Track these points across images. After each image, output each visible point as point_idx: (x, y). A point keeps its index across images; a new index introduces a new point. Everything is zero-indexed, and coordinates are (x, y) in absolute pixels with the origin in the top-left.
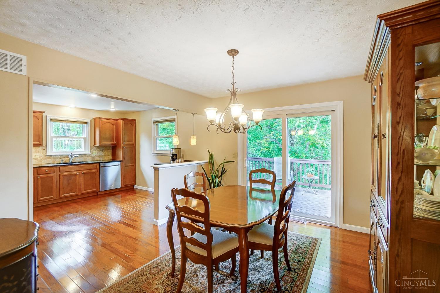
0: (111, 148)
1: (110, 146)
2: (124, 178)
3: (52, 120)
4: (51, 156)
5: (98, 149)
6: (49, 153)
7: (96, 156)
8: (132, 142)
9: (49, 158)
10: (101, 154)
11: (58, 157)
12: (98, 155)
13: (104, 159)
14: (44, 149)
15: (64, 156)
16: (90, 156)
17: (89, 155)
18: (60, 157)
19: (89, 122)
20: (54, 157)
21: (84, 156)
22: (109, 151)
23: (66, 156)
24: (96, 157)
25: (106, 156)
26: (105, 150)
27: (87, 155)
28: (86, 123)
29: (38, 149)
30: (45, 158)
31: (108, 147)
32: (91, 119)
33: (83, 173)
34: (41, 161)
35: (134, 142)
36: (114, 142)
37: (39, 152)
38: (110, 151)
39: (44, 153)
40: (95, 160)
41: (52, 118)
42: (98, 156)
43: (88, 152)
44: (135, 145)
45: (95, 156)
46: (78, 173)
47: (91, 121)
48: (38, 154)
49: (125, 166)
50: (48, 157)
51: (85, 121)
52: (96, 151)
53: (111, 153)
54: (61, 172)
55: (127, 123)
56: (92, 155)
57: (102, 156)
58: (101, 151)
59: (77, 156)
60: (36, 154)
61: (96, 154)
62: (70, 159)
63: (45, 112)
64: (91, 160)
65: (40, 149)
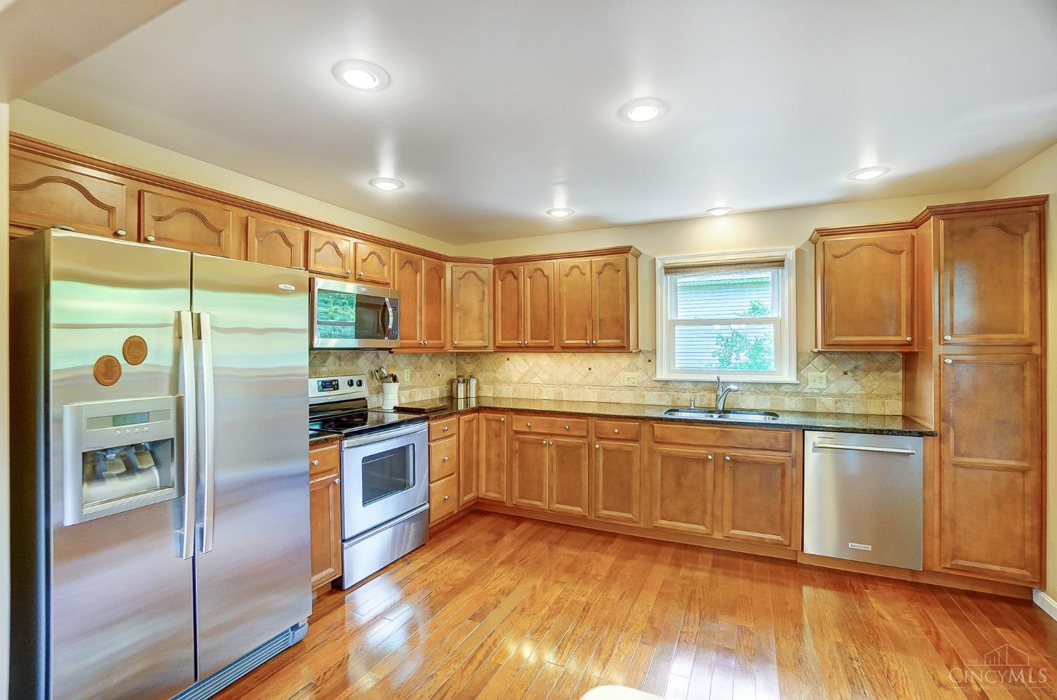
0: (899, 363)
1: (893, 353)
2: (947, 526)
3: (669, 270)
4: (667, 382)
5: (833, 366)
6: (663, 375)
7: (820, 393)
8: (1015, 332)
9: (661, 389)
10: (847, 385)
12: (833, 389)
13: (862, 410)
14: (650, 361)
16: (798, 394)
17: (790, 389)
18: (691, 386)
19: (791, 255)
20: (676, 385)
21: (772, 389)
22: (890, 374)
23: (711, 385)
24: (823, 399)
25: (869, 396)
26: (867, 372)
27: (783, 388)
28: (780, 263)
29: (635, 361)
30: (653, 389)
31: (882, 359)
32: (798, 247)
33: (728, 458)
34: (643, 397)
35: (1027, 333)
36: (898, 334)
37: (637, 369)
38: (895, 379)
39: (650, 374)
40: (819, 409)
41: (672, 262)
42: (834, 396)
43: (788, 376)
44: (1036, 350)
45: (818, 395)
46: (710, 457)
47: (798, 253)
48: (635, 374)
49: (956, 465)
50: (658, 385)
51: (776, 254)
52: (825, 373)
53: (899, 386)
54: (657, 442)
55: (972, 230)
56: (805, 390)
57: (850, 396)
58: (846, 373)
59: (733, 387)
60: (629, 374)
61: (824, 386)
62: (717, 400)
63: (631, 247)
64: (800, 407)
65: (640, 361)
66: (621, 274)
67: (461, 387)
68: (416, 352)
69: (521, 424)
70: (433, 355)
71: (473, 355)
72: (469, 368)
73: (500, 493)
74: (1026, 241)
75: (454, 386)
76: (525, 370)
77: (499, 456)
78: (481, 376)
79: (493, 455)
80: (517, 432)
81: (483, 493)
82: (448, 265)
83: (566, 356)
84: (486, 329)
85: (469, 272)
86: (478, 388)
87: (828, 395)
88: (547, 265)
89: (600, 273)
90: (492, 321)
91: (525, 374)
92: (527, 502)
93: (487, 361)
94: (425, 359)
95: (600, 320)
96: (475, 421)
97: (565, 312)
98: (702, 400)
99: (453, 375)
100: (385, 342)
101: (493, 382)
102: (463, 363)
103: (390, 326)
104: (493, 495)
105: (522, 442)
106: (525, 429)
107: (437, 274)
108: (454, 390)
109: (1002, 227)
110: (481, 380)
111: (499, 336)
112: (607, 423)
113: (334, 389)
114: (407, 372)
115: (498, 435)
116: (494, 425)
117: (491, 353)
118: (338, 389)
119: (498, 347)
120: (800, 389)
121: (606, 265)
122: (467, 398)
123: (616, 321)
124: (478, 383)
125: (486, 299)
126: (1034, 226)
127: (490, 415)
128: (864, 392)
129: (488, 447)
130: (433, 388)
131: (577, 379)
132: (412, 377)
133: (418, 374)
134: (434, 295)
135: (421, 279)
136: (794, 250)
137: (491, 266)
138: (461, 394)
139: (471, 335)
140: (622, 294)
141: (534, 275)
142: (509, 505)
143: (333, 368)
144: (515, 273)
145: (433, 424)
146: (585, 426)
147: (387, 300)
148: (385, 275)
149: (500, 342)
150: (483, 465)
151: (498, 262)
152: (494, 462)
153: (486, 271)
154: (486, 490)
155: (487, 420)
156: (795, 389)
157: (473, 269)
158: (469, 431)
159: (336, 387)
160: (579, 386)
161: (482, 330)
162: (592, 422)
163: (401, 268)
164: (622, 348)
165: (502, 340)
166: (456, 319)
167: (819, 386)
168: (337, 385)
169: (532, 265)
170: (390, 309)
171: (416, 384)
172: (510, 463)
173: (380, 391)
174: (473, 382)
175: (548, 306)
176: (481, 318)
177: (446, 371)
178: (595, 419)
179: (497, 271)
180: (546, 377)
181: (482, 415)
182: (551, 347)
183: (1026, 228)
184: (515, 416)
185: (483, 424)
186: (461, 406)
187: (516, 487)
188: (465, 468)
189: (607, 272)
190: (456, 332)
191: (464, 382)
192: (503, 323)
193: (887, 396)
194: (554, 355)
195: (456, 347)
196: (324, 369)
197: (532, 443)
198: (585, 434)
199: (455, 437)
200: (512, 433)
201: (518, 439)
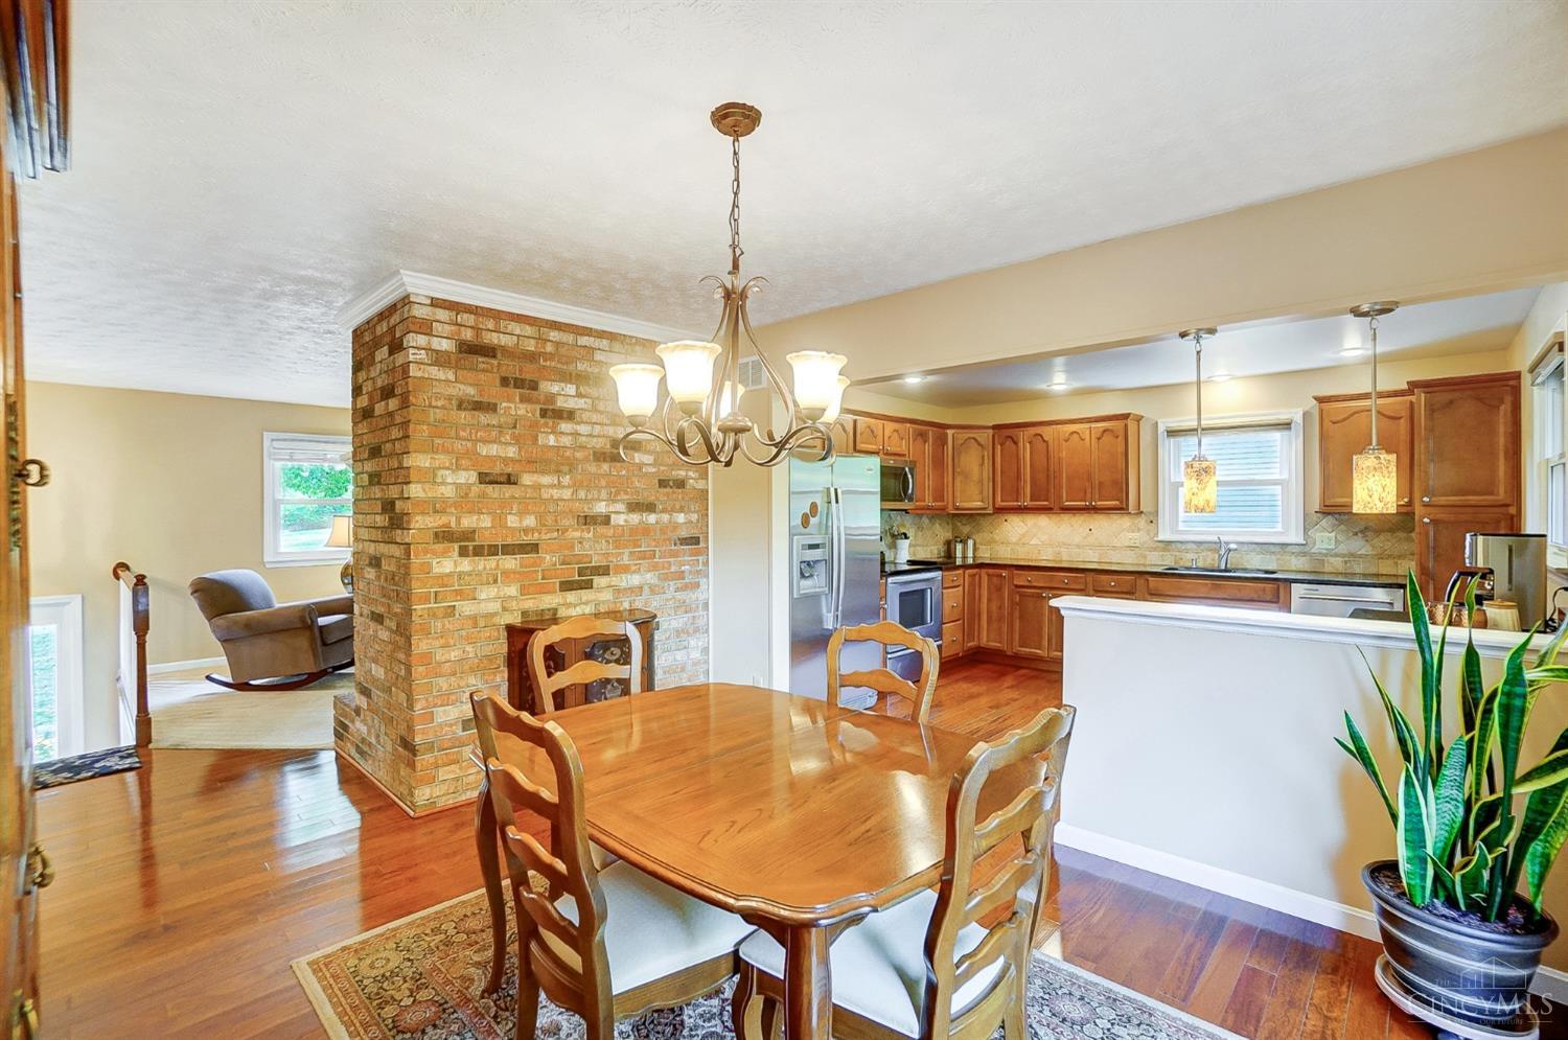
0: (1412, 523)
3: (1172, 433)
5: (1343, 526)
7: (1330, 553)
8: (1492, 493)
9: (1164, 550)
10: (1358, 545)
11: (1189, 546)
12: (1342, 548)
13: (1373, 570)
14: (1151, 523)
15: (1206, 545)
16: (1304, 554)
17: (1296, 549)
18: (1195, 547)
19: (1298, 418)
20: (1180, 545)
21: (1278, 549)
22: (1402, 536)
23: (1215, 546)
24: (1332, 560)
25: (1381, 557)
26: (1378, 533)
27: (1289, 548)
28: (1286, 426)
29: (1136, 521)
30: (1155, 549)
32: (1307, 409)
34: (1145, 557)
35: (1502, 494)
37: (1139, 530)
38: (1407, 541)
39: (1152, 534)
40: (1327, 569)
41: (1174, 425)
42: (1343, 556)
43: (1295, 536)
44: (1512, 509)
45: (1326, 555)
47: (1306, 415)
48: (1136, 535)
50: (1162, 545)
51: (1283, 417)
52: (1333, 534)
54: (1152, 594)
55: (1451, 402)
56: (1313, 551)
57: (1360, 556)
58: (1356, 534)
59: (1233, 546)
60: (1131, 535)
61: (1333, 547)
62: (1221, 557)
63: (1129, 414)
64: (1307, 568)
65: (1142, 522)
66: (1121, 439)
67: (959, 547)
68: (919, 513)
69: (1021, 579)
70: (933, 517)
71: (972, 517)
72: (966, 530)
73: (1000, 642)
74: (1502, 413)
75: (953, 546)
76: (1024, 531)
77: (1000, 608)
78: (979, 537)
79: (994, 606)
80: (1017, 586)
81: (984, 642)
82: (950, 432)
83: (1066, 517)
84: (985, 493)
85: (969, 438)
86: (975, 550)
87: (1336, 555)
88: (1047, 432)
89: (1099, 439)
90: (991, 484)
91: (1023, 535)
92: (1027, 650)
93: (984, 522)
94: (925, 520)
95: (1100, 483)
96: (977, 577)
97: (1064, 475)
98: (1205, 560)
99: (949, 535)
100: (905, 505)
101: (992, 542)
102: (959, 524)
103: (910, 491)
104: (994, 645)
105: (1022, 595)
106: (1027, 584)
107: (941, 441)
108: (953, 551)
109: (1479, 399)
110: (978, 541)
111: (999, 498)
112: (1104, 577)
114: (914, 530)
115: (999, 589)
116: (995, 580)
117: (989, 514)
119: (998, 509)
120: (1307, 549)
121: (1104, 431)
122: (964, 557)
123: (1116, 483)
124: (975, 544)
125: (986, 462)
126: (1508, 399)
127: (991, 571)
128: (1374, 553)
129: (989, 600)
130: (932, 548)
131: (1077, 539)
132: (918, 535)
133: (920, 534)
134: (939, 462)
135: (928, 448)
136: (1301, 413)
137: (991, 432)
138: (959, 554)
139: (971, 498)
140: (1121, 459)
141: (1034, 440)
142: (1009, 653)
144: (1015, 439)
145: (946, 573)
146: (1083, 580)
147: (907, 469)
148: (903, 449)
149: (1000, 503)
150: (984, 617)
151: (996, 427)
152: (995, 615)
153: (985, 437)
154: (986, 639)
155: (989, 575)
156: (1302, 550)
157: (972, 435)
158: (972, 584)
160: (1078, 546)
161: (981, 492)
162: (1090, 577)
163: (914, 440)
164: (1122, 509)
165: (1002, 501)
166: (958, 483)
167: (1326, 546)
169: (1032, 431)
170: (910, 476)
171: (921, 541)
172: (1011, 614)
173: (893, 546)
174: (970, 542)
175: (1048, 470)
176: (981, 481)
177: (943, 533)
178: (1092, 574)
179: (996, 437)
180: (1045, 538)
181: (984, 571)
182: (1051, 509)
183: (1502, 401)
184: (1016, 572)
185: (985, 579)
186: (959, 562)
187: (1017, 636)
188: (969, 617)
189: (1107, 438)
190: (958, 494)
191: (961, 541)
192: (1002, 487)
193: (1399, 557)
194: (1054, 517)
195: (958, 509)
197: (1032, 596)
198: (1082, 587)
199: (961, 588)
200: (1013, 587)
201: (1018, 592)
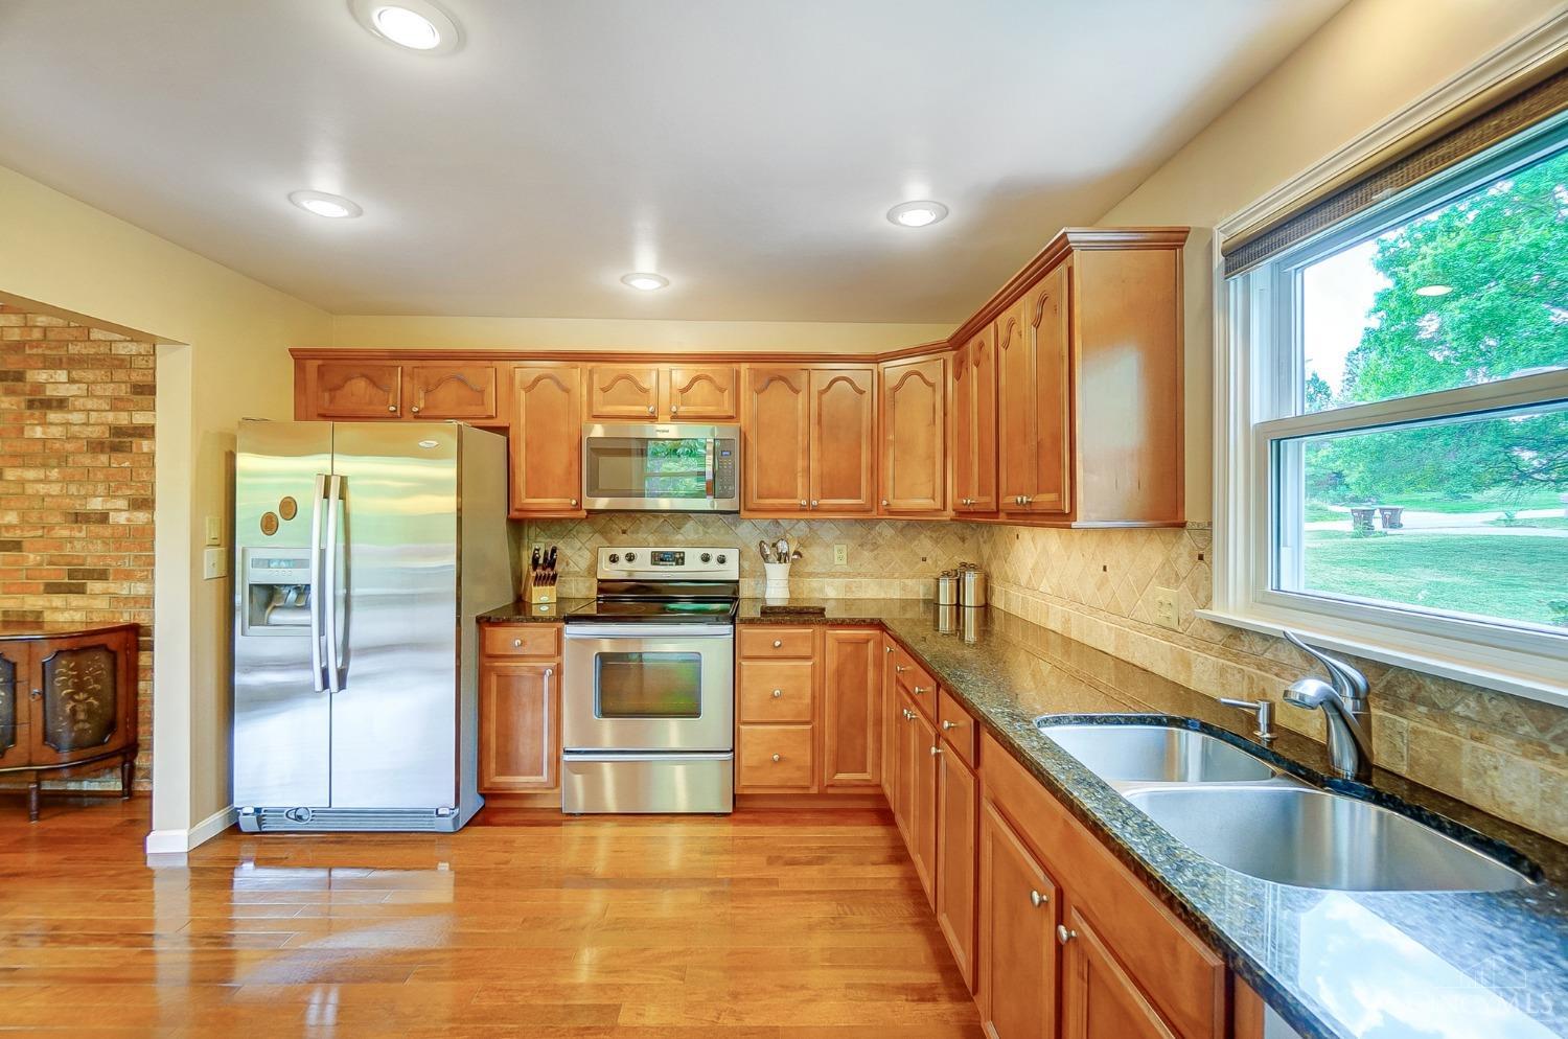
4: (1236, 632)
6: (1232, 608)
14: (1201, 556)
20: (1259, 647)
29: (1173, 554)
60: (1163, 591)
65: (1182, 555)
81: (884, 781)
85: (909, 373)
88: (990, 333)
89: (1037, 325)
90: (947, 461)
94: (888, 532)
96: (872, 644)
111: (955, 489)
113: (677, 564)
114: (840, 551)
118: (683, 564)
121: (1042, 300)
130: (908, 582)
132: (850, 558)
133: (867, 554)
134: (842, 424)
135: (808, 401)
137: (949, 355)
139: (914, 488)
143: (693, 536)
144: (966, 362)
149: (956, 501)
151: (956, 344)
153: (937, 367)
157: (914, 368)
159: (680, 561)
160: (1091, 609)
161: (930, 480)
163: (760, 390)
166: (890, 462)
168: (683, 559)
169: (980, 336)
171: (863, 570)
176: (930, 457)
189: (1046, 317)
190: (889, 484)
196: (679, 537)
199: (810, 663)
201: (899, 695)
